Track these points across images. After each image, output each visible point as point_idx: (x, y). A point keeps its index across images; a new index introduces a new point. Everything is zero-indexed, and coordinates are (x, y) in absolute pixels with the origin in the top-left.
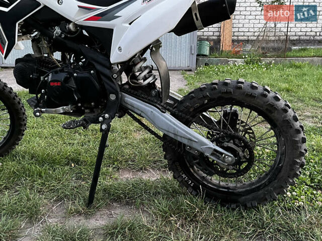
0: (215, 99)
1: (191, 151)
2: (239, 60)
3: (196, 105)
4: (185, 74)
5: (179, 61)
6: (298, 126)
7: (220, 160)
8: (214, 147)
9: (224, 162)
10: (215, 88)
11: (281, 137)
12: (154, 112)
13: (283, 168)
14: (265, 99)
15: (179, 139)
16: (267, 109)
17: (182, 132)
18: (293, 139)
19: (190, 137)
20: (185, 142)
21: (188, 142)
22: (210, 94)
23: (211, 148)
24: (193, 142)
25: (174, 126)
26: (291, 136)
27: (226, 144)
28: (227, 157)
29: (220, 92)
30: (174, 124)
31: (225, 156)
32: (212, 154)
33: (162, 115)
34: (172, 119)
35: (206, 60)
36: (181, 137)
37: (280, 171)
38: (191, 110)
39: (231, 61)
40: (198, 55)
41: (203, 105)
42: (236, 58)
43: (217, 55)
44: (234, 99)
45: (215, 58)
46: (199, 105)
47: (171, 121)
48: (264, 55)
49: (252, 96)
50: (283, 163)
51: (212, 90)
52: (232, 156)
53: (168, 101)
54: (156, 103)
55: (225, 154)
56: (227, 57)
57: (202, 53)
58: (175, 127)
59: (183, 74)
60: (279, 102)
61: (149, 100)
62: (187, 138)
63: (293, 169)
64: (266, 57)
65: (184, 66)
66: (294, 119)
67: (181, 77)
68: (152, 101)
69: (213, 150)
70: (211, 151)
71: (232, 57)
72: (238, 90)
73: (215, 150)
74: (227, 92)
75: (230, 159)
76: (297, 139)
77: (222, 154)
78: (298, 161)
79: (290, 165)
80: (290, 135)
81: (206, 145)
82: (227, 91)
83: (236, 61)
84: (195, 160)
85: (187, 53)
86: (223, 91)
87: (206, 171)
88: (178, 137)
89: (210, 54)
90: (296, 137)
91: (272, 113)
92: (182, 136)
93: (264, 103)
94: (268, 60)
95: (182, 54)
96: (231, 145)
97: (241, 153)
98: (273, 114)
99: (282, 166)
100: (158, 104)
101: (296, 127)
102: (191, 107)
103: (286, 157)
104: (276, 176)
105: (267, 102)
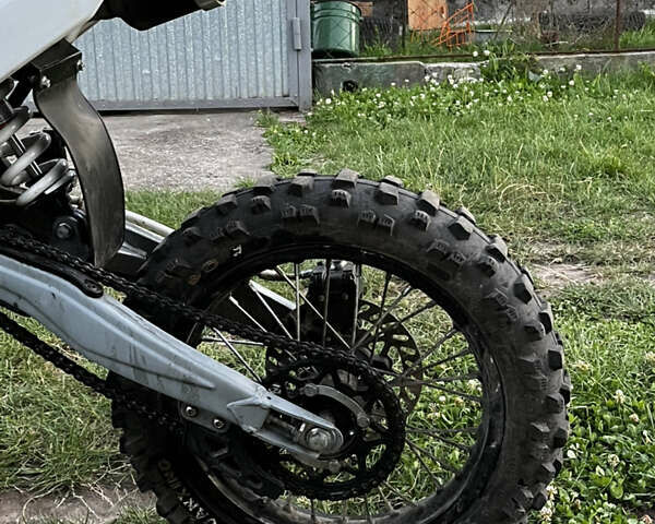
0: (264, 241)
1: (199, 421)
2: (462, 65)
3: (209, 263)
4: (272, 122)
5: (253, 77)
6: (534, 317)
7: (293, 443)
8: (268, 403)
9: (307, 448)
10: (261, 205)
11: (486, 354)
12: (61, 294)
13: (503, 453)
14: (421, 236)
15: (152, 383)
16: (431, 268)
17: (160, 358)
18: (522, 358)
19: (187, 372)
20: (174, 390)
21: (184, 390)
22: (248, 225)
23: (259, 405)
24: (201, 390)
25: (131, 340)
26: (513, 348)
27: (311, 389)
28: (315, 430)
29: (278, 219)
30: (132, 333)
31: (308, 431)
32: (267, 426)
33: (89, 306)
34: (122, 318)
35: (348, 69)
36: (159, 375)
37: (493, 467)
38: (194, 280)
39: (434, 69)
40: (315, 55)
41: (231, 261)
42: (453, 58)
43: (386, 52)
44: (326, 240)
45: (379, 61)
46: (217, 264)
47: (119, 325)
48: (549, 46)
49: (377, 227)
50: (499, 439)
51: (254, 211)
52: (332, 426)
53: (125, 250)
54: (67, 263)
55: (307, 423)
56: (421, 58)
57: (332, 45)
58: (137, 344)
59: (264, 125)
60: (467, 244)
61: (42, 254)
62: (177, 380)
63: (532, 457)
64: (556, 50)
65: (270, 95)
66: (518, 296)
67: (255, 134)
68: (53, 258)
69: (266, 412)
70: (262, 416)
71: (441, 58)
72: (336, 209)
73: (273, 412)
74: (299, 219)
75: (324, 437)
76: (531, 359)
77: (298, 422)
78: (543, 428)
79: (523, 444)
80: (509, 348)
81: (242, 396)
82: (298, 213)
83: (450, 71)
84: (216, 449)
85: (277, 49)
86: (287, 215)
87: (256, 482)
88: (149, 376)
89: (361, 48)
90: (529, 353)
91: (447, 278)
92: (162, 372)
93: (420, 246)
94: (561, 62)
95: (260, 53)
96: (326, 390)
97: (361, 416)
98: (451, 282)
99: (499, 448)
100: (77, 268)
101: (527, 319)
102: (192, 271)
103: (508, 418)
104: (486, 481)
105: (429, 245)
